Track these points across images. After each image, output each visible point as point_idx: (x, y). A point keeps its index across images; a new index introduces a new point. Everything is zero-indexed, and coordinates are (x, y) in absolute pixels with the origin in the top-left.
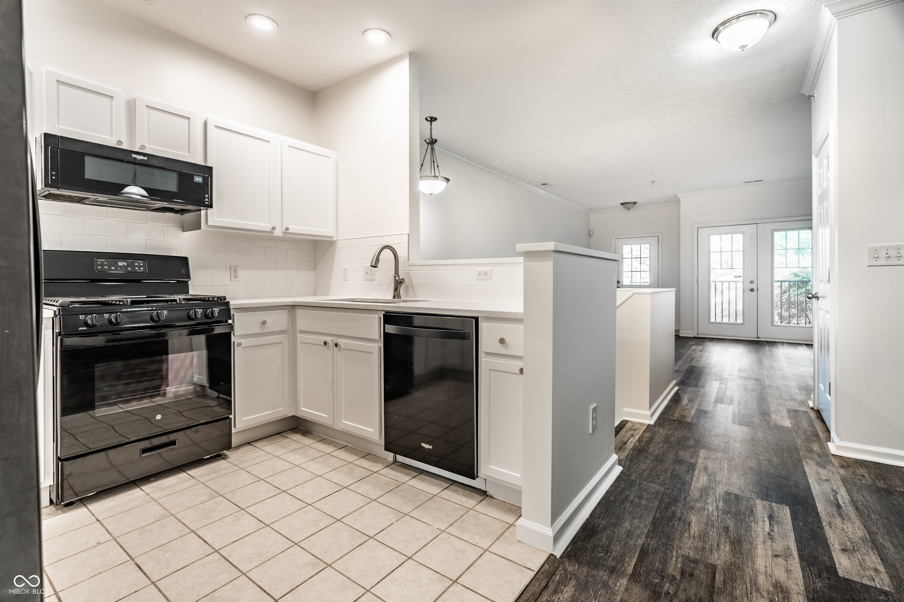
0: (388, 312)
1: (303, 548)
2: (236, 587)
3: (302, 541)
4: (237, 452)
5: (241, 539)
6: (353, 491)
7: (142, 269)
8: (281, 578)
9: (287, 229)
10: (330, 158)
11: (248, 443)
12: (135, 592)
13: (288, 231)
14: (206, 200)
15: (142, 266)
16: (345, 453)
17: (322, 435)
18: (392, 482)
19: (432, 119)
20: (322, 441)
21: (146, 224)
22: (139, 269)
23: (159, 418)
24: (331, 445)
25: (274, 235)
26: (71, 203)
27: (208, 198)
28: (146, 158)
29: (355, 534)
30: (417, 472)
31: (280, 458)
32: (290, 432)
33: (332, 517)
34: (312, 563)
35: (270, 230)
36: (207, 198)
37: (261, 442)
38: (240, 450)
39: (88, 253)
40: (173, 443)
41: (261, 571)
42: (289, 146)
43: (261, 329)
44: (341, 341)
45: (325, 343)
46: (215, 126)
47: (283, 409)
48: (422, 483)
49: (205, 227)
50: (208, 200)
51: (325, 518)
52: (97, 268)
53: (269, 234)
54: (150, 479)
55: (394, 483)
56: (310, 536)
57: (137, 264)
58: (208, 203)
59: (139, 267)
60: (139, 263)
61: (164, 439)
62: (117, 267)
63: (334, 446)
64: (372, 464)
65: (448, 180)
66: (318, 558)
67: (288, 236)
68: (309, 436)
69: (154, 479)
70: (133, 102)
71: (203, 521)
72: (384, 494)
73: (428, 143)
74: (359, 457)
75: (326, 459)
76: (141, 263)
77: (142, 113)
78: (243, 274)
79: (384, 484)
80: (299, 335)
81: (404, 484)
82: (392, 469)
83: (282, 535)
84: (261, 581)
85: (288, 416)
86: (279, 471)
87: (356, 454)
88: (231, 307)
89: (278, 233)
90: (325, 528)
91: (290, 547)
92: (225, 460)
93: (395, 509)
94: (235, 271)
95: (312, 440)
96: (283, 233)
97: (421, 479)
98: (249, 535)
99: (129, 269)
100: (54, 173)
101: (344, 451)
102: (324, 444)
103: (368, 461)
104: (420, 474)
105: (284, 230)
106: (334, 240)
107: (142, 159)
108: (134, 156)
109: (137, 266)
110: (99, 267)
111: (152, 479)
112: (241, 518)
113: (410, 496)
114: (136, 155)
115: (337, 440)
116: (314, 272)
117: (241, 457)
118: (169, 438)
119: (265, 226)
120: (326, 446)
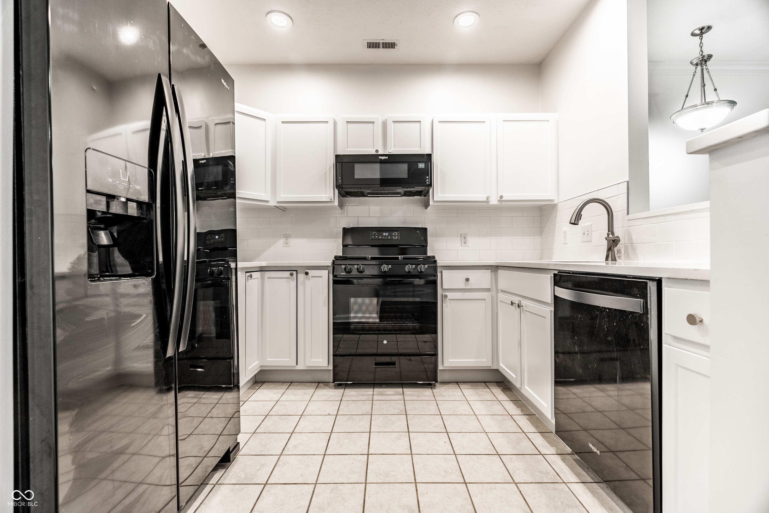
0: (560, 271)
1: (417, 490)
2: (353, 490)
3: (422, 483)
4: (444, 386)
5: (388, 454)
6: (503, 462)
7: (396, 237)
8: (381, 505)
9: (501, 197)
10: (549, 121)
11: (457, 382)
12: (314, 455)
13: (503, 199)
14: (427, 180)
15: (396, 236)
16: (527, 421)
17: (519, 396)
18: (552, 474)
19: (703, 31)
20: (514, 402)
21: (402, 206)
22: (395, 238)
23: (386, 343)
24: (520, 409)
25: (490, 204)
26: (363, 197)
27: (429, 179)
28: (387, 158)
29: (467, 506)
30: (592, 479)
31: (468, 403)
32: (495, 383)
33: (463, 476)
34: (411, 508)
35: (485, 199)
36: (427, 179)
37: (466, 384)
38: (447, 385)
39: (367, 228)
40: (394, 364)
41: (376, 488)
42: (503, 121)
43: (465, 285)
44: (524, 302)
45: (512, 303)
46: (439, 122)
47: (485, 360)
48: (590, 495)
49: (433, 203)
50: (429, 180)
51: (457, 473)
52: (372, 237)
53: (485, 204)
54: (382, 385)
55: (553, 477)
56: (431, 483)
57: (394, 234)
58: (429, 183)
59: (395, 236)
60: (395, 234)
61: (387, 359)
62: (383, 236)
63: (522, 411)
64: (546, 443)
65: (733, 103)
66: (419, 507)
67: (504, 203)
68: (507, 393)
69: (385, 386)
70: (386, 122)
71: (381, 428)
72: (532, 483)
73: (697, 64)
74: (537, 430)
75: (505, 419)
76: (396, 233)
77: (391, 127)
78: (471, 240)
79: (541, 472)
80: (500, 295)
81: (564, 484)
82: (563, 460)
83: (414, 468)
84: (369, 497)
85: (492, 368)
86: (458, 414)
87: (536, 427)
88: (438, 265)
89: (494, 201)
90: (449, 483)
91: (410, 483)
92: (432, 389)
93: (529, 506)
94: (465, 238)
95: (507, 398)
96: (499, 201)
97: (592, 490)
98: (395, 454)
99: (389, 237)
100: (340, 178)
101: (528, 419)
102: (514, 405)
103: (543, 439)
104: (595, 482)
105: (499, 199)
106: (555, 203)
107: (385, 159)
108: (380, 157)
109: (394, 235)
110: (373, 237)
111: (383, 386)
112: (402, 438)
113: (560, 503)
114: (381, 157)
115: (529, 406)
116: (540, 237)
117: (443, 391)
118: (391, 359)
119: (481, 197)
120: (515, 407)
